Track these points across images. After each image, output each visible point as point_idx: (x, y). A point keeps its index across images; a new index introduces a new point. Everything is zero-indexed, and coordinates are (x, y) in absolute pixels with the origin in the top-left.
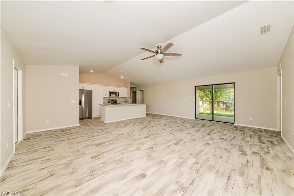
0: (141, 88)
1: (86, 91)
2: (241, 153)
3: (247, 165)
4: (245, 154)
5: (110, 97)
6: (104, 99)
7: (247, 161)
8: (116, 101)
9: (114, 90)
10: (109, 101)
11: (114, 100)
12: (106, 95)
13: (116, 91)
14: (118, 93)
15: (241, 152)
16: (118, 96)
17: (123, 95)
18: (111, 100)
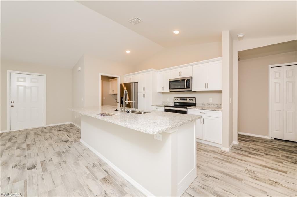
9: (180, 73)
12: (163, 88)
14: (189, 80)
16: (189, 87)
17: (207, 84)
18: (179, 99)
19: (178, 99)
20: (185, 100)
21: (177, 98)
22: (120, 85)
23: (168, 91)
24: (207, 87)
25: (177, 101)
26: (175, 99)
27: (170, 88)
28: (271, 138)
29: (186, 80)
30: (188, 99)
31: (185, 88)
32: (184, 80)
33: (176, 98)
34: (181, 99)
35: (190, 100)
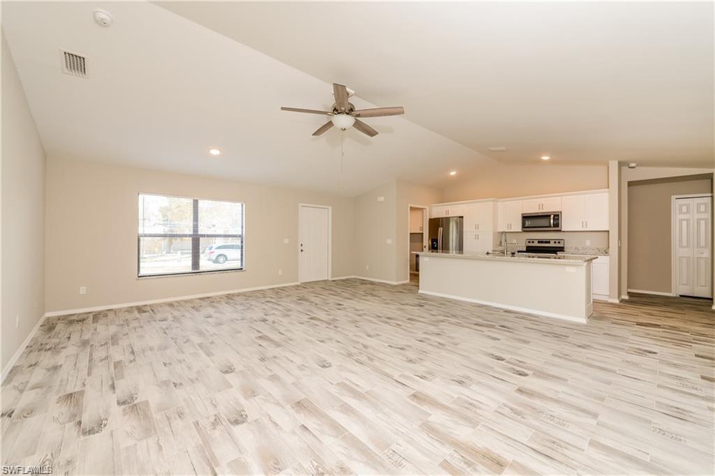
2: (136, 398)
3: (112, 379)
4: (124, 403)
7: (114, 388)
15: (136, 402)
17: (585, 223)
22: (428, 220)
23: (521, 231)
24: (585, 226)
25: (531, 245)
26: (529, 242)
27: (524, 226)
28: (675, 295)
29: (552, 216)
31: (550, 227)
32: (550, 216)
34: (539, 242)
35: (555, 242)
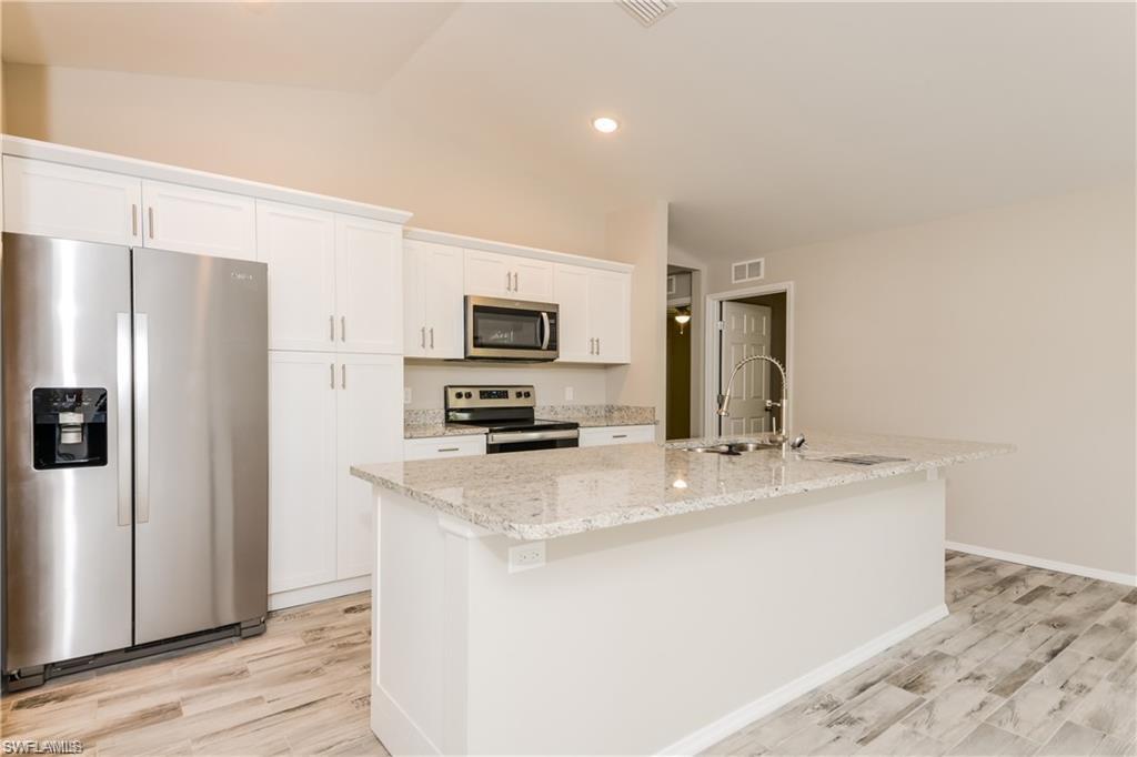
0: (755, 268)
1: (205, 274)
5: (469, 359)
6: (406, 384)
8: (522, 402)
9: (514, 281)
10: (455, 403)
11: (503, 395)
12: (427, 336)
13: (529, 293)
14: (553, 316)
16: (553, 346)
18: (475, 393)
19: (469, 395)
20: (499, 397)
21: (468, 390)
30: (511, 393)
33: (463, 391)
